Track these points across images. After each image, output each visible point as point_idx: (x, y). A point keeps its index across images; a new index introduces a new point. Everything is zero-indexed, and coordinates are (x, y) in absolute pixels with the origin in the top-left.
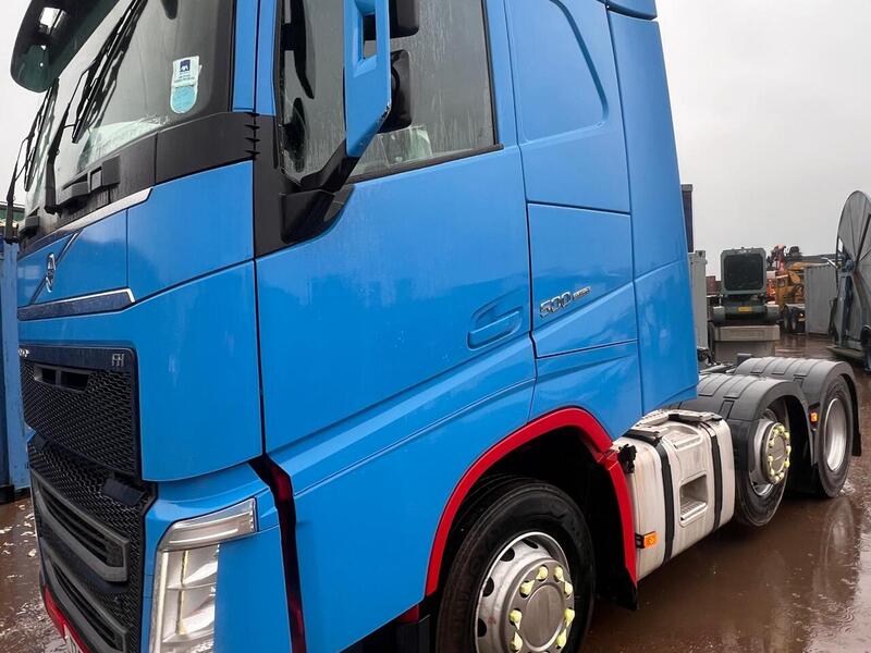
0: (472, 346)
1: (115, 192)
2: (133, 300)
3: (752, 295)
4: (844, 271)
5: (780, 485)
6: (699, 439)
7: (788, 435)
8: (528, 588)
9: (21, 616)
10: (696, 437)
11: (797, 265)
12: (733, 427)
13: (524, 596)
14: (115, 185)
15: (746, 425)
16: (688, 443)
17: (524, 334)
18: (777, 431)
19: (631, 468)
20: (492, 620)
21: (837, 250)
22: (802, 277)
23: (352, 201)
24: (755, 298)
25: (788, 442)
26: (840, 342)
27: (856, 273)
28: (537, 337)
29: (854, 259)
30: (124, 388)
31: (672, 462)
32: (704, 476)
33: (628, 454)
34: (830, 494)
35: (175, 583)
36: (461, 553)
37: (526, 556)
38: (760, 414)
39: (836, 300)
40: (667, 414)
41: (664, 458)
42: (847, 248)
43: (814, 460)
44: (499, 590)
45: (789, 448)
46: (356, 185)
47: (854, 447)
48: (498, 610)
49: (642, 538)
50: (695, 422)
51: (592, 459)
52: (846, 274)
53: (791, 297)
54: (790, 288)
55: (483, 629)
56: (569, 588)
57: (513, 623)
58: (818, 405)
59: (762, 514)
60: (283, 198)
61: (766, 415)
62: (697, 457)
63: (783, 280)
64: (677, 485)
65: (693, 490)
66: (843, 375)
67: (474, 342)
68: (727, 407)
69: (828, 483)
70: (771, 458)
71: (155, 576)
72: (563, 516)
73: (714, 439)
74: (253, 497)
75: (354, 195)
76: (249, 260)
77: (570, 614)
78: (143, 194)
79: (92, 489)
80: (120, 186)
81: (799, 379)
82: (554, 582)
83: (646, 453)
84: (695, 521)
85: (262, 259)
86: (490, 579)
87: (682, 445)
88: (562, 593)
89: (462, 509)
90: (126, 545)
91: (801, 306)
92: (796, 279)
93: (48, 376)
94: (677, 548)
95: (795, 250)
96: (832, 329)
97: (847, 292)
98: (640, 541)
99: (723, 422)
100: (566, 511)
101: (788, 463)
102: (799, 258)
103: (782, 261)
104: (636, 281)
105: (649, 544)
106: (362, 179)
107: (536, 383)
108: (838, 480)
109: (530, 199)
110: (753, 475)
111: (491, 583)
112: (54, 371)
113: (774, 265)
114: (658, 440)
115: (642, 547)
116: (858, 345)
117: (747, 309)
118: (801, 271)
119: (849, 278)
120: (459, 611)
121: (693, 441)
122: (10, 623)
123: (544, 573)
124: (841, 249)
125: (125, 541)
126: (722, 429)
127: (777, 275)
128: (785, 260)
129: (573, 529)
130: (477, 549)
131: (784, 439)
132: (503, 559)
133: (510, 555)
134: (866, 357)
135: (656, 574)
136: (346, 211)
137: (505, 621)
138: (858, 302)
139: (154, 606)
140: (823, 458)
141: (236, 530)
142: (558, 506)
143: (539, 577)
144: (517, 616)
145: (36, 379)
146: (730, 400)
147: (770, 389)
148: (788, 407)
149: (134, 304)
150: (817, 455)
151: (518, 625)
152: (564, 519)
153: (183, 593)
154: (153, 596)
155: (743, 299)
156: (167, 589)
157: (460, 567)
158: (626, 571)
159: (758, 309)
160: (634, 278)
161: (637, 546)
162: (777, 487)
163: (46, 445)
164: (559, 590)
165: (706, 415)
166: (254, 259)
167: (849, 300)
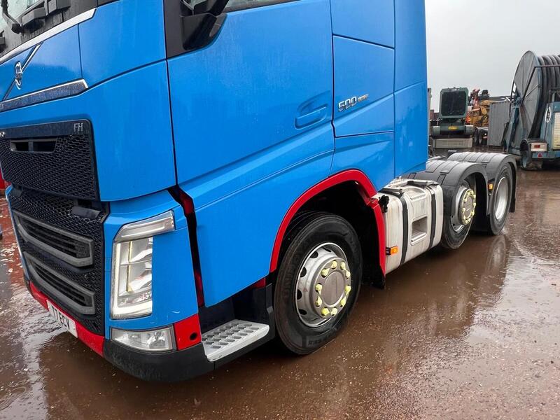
0: (297, 127)
1: (67, 13)
2: (87, 87)
3: (457, 119)
4: (515, 104)
5: (467, 226)
6: (424, 195)
7: (475, 196)
8: (326, 272)
9: (12, 303)
10: (423, 194)
11: (486, 102)
12: (444, 190)
13: (324, 277)
14: (66, 9)
15: (452, 188)
16: (418, 197)
17: (328, 122)
18: (469, 193)
19: (385, 210)
20: (305, 290)
21: (512, 91)
22: (488, 110)
23: (225, 25)
24: (459, 121)
25: (474, 200)
26: (507, 150)
27: (522, 106)
28: (336, 124)
29: (522, 96)
30: (84, 145)
31: (409, 208)
32: (426, 217)
33: (384, 201)
34: (495, 233)
35: (125, 262)
36: (289, 251)
37: (324, 256)
38: (460, 183)
39: (508, 123)
40: (406, 181)
41: (405, 206)
42: (518, 88)
43: (488, 212)
44: (309, 274)
45: (475, 204)
46: (228, 14)
47: (511, 207)
48: (309, 284)
49: (390, 249)
50: (423, 186)
51: (364, 203)
52: (516, 107)
53: (480, 123)
54: (480, 117)
55: (300, 295)
56: (348, 274)
57: (317, 291)
58: (493, 180)
59: (456, 242)
60: (183, 18)
61: (463, 184)
62: (423, 206)
63: (476, 111)
64: (410, 222)
65: (419, 225)
66: (509, 163)
67: (300, 124)
68: (442, 178)
69: (494, 226)
70: (464, 209)
71: (112, 258)
72: (346, 234)
73: (433, 196)
74: (171, 210)
75: (227, 20)
76: (163, 60)
77: (349, 289)
78: (90, 13)
79: (64, 214)
80: (70, 8)
81: (484, 164)
82: (340, 270)
83: (394, 202)
84: (419, 243)
85: (172, 60)
86: (304, 268)
87: (415, 198)
88: (344, 277)
89: (289, 228)
90: (91, 243)
91: (486, 129)
92: (484, 111)
93: (22, 147)
94: (408, 258)
95: (485, 92)
96: (504, 142)
97: (515, 119)
98: (389, 251)
99: (439, 187)
100: (348, 231)
101: (473, 213)
102: (487, 98)
103: (476, 100)
104: (396, 93)
105: (393, 253)
106: (231, 10)
107: (334, 152)
108: (499, 226)
109: (334, 33)
110: (454, 219)
111: (305, 270)
112: (27, 143)
113: (471, 102)
114: (401, 194)
115: (389, 254)
116: (518, 152)
117: (453, 128)
118: (488, 106)
119: (517, 109)
120: (287, 284)
121: (421, 196)
122: (6, 307)
123: (335, 264)
124: (514, 90)
125: (90, 241)
126: (438, 191)
127: (473, 108)
128: (479, 99)
129: (351, 242)
130: (297, 250)
131: (473, 198)
132: (312, 257)
133: (315, 255)
134: (522, 159)
135: (395, 272)
136: (223, 30)
137: (313, 291)
138: (521, 125)
139: (113, 275)
140: (493, 212)
141: (163, 228)
142: (344, 229)
143: (332, 267)
144: (320, 287)
145: (12, 150)
146: (444, 174)
147: (468, 168)
148: (476, 180)
149: (87, 89)
150: (490, 210)
151: (320, 292)
152: (347, 236)
153: (130, 266)
154: (111, 270)
155: (453, 122)
156: (120, 265)
157: (289, 258)
158: (380, 267)
159: (461, 128)
160: (394, 91)
161: (387, 254)
162: (466, 227)
163: (22, 194)
164: (343, 275)
165: (430, 182)
166: (166, 59)
167: (516, 123)
